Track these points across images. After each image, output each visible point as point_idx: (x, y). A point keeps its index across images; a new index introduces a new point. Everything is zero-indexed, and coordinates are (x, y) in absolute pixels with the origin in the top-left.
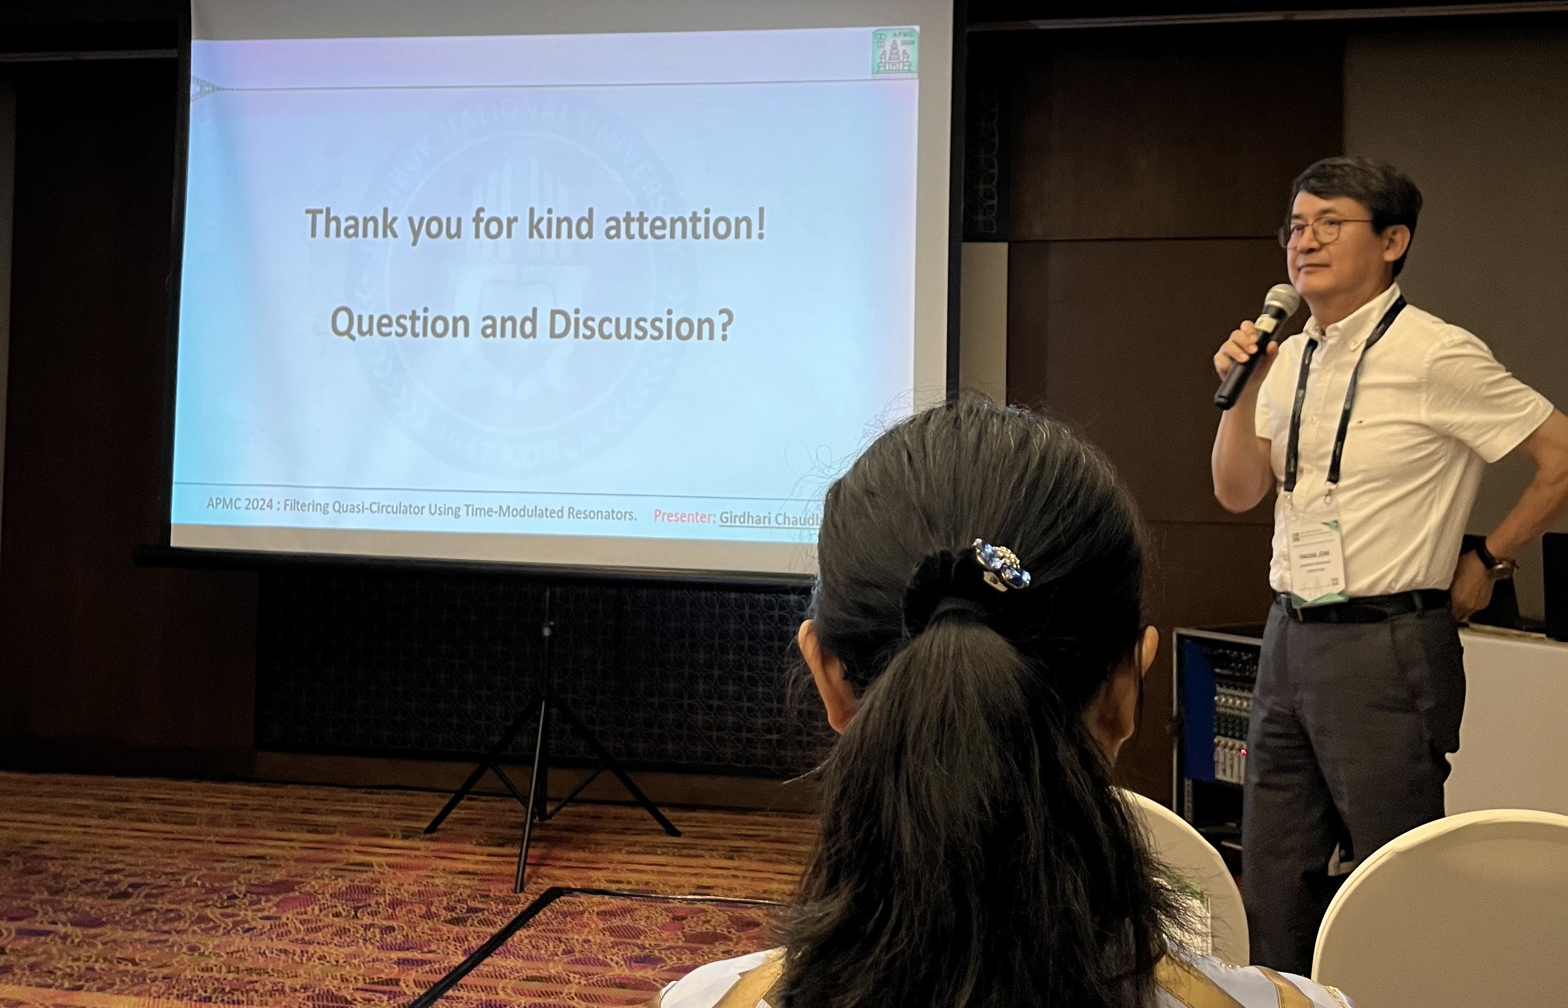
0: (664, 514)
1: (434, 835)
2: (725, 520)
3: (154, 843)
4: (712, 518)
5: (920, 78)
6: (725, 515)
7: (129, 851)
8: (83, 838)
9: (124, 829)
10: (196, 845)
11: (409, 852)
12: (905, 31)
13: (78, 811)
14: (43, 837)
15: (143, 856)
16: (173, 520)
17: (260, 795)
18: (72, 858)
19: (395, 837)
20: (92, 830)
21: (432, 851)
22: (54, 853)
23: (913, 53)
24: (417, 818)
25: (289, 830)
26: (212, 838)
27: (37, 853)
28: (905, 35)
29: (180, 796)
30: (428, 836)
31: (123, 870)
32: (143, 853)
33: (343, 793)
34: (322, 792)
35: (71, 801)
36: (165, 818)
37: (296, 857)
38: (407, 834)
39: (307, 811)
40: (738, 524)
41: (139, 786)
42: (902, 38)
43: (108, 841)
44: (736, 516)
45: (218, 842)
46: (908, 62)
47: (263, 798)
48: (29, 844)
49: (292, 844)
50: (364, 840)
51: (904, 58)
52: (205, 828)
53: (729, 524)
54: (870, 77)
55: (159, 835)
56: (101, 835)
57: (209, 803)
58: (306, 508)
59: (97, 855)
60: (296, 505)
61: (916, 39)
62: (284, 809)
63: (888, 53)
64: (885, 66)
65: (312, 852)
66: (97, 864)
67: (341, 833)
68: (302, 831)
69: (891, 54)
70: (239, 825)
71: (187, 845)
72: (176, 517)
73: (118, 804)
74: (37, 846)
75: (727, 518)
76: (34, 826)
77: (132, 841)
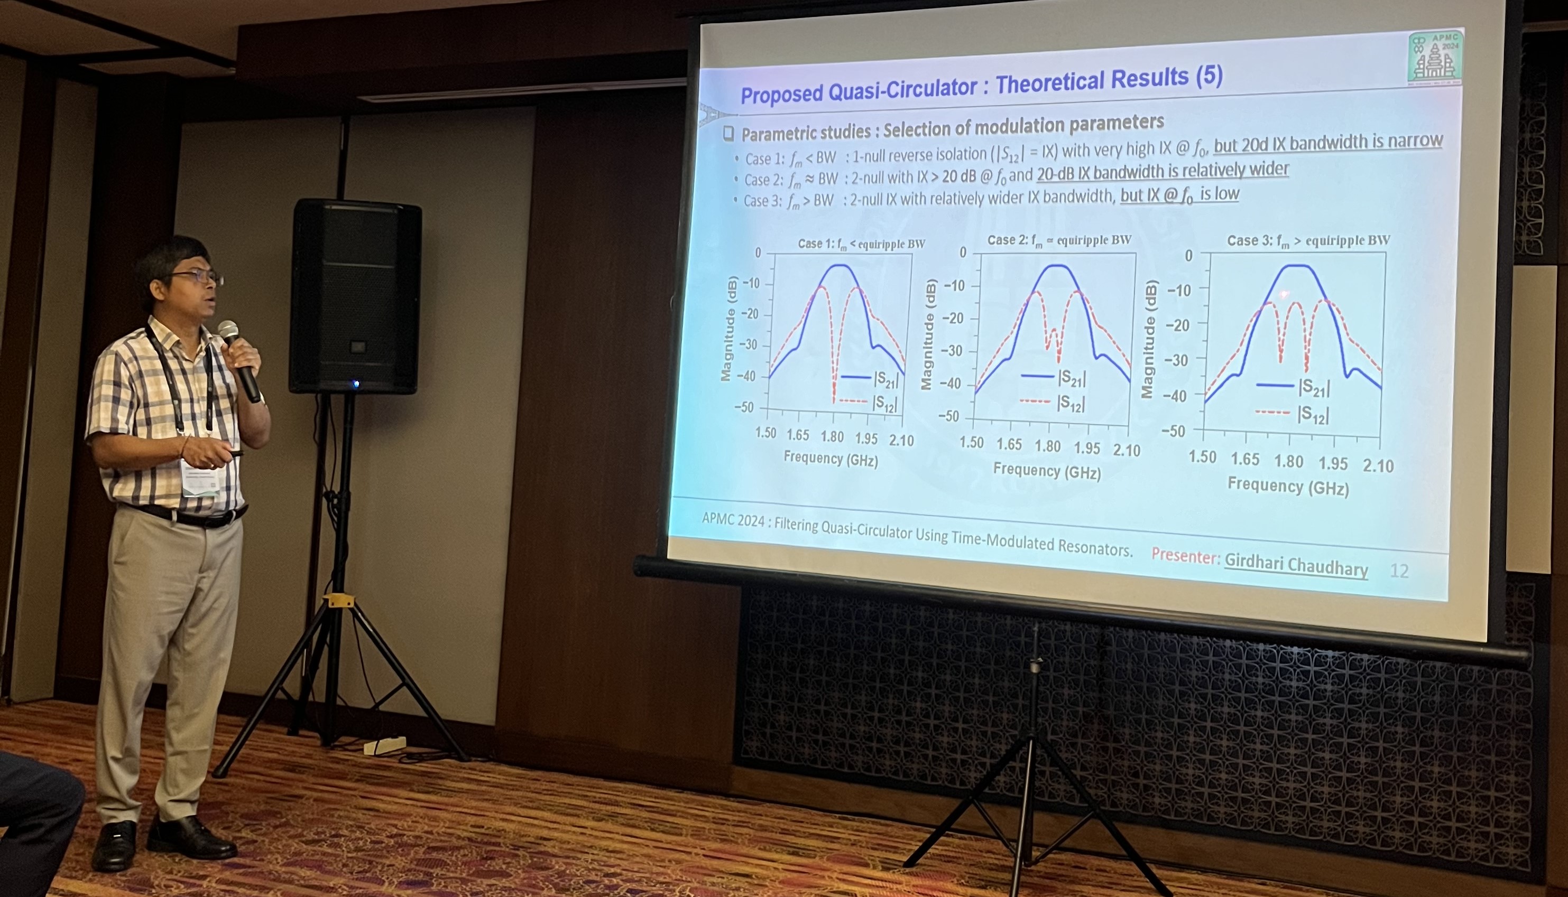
0: (1162, 553)
1: (914, 869)
2: (1231, 562)
3: (646, 851)
4: (1216, 559)
5: (1463, 84)
6: (1230, 557)
7: (624, 856)
8: (581, 838)
9: (618, 833)
10: (684, 856)
11: (891, 885)
12: (1448, 34)
13: (572, 811)
14: (545, 833)
15: (637, 863)
16: (671, 533)
17: (739, 811)
18: (574, 858)
19: (875, 868)
20: (588, 832)
21: (914, 886)
22: (556, 851)
23: (1457, 57)
24: (895, 850)
25: (770, 851)
26: (698, 851)
27: (542, 849)
28: (1448, 38)
29: (664, 805)
30: (908, 870)
31: (621, 874)
32: (637, 859)
33: (818, 817)
34: (798, 814)
35: (567, 801)
36: (652, 826)
37: (781, 879)
38: (887, 866)
39: (785, 832)
40: (1245, 567)
41: (626, 791)
42: (1444, 41)
43: (604, 843)
44: (1243, 559)
45: (704, 855)
46: (1450, 67)
47: (742, 814)
48: (532, 840)
49: (775, 865)
50: (846, 868)
51: (1446, 63)
52: (690, 840)
53: (1235, 566)
54: (1407, 85)
55: (648, 843)
56: (596, 837)
57: (692, 815)
58: (796, 527)
59: (596, 857)
60: (787, 524)
61: (1460, 42)
62: (763, 828)
63: (1427, 59)
64: (1423, 73)
65: (795, 875)
66: (596, 865)
67: (822, 857)
68: (782, 852)
69: (1431, 58)
70: (723, 841)
71: (677, 856)
72: (673, 531)
73: (609, 808)
74: (540, 842)
75: (1233, 560)
76: (536, 822)
77: (625, 846)
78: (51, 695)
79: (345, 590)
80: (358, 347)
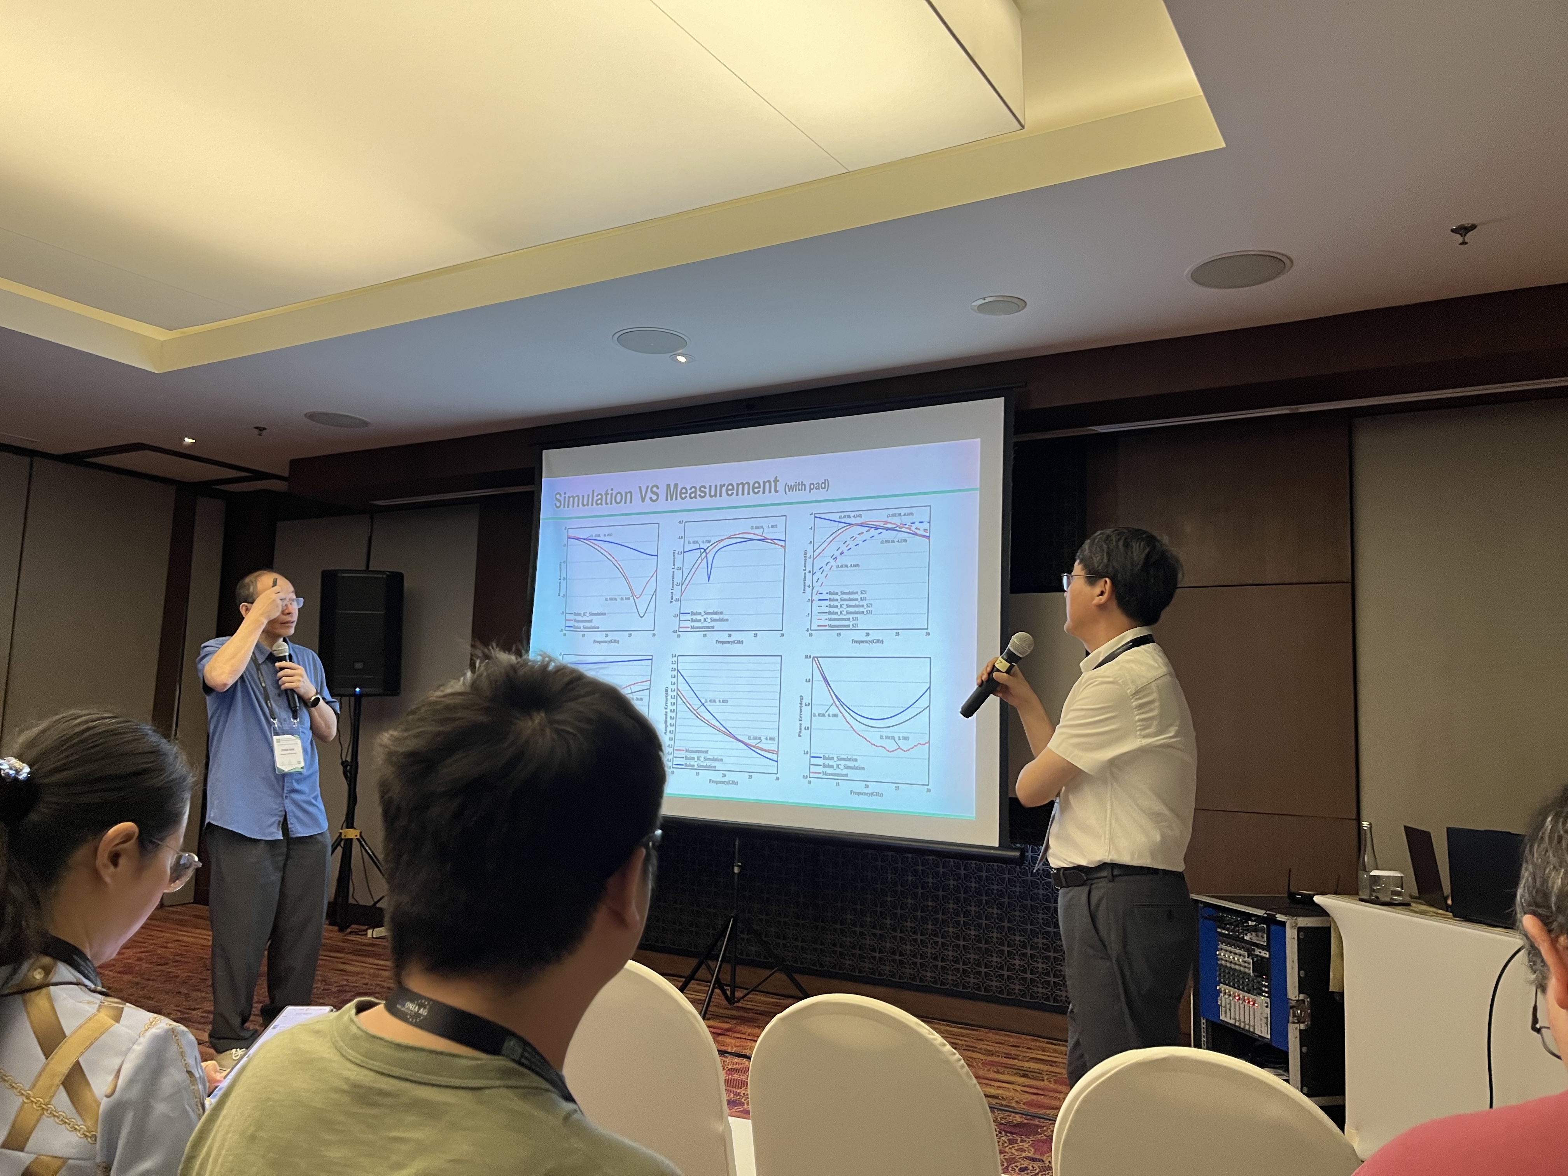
78: (192, 901)
79: (355, 825)
80: (359, 666)
